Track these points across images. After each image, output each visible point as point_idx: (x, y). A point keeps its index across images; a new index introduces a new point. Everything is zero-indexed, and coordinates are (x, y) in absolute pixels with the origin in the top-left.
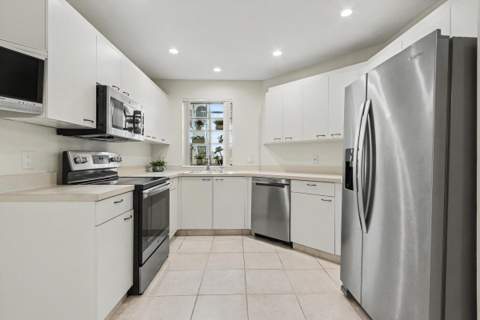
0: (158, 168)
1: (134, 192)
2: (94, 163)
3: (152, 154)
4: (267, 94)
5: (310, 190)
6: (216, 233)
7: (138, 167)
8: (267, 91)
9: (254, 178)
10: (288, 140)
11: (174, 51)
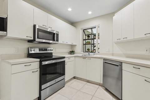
0: (72, 53)
1: (40, 61)
2: (39, 51)
3: (72, 48)
4: (114, 17)
5: (135, 71)
6: (88, 81)
7: (65, 53)
8: (114, 15)
9: (104, 59)
10: (125, 39)
11: (70, 9)
